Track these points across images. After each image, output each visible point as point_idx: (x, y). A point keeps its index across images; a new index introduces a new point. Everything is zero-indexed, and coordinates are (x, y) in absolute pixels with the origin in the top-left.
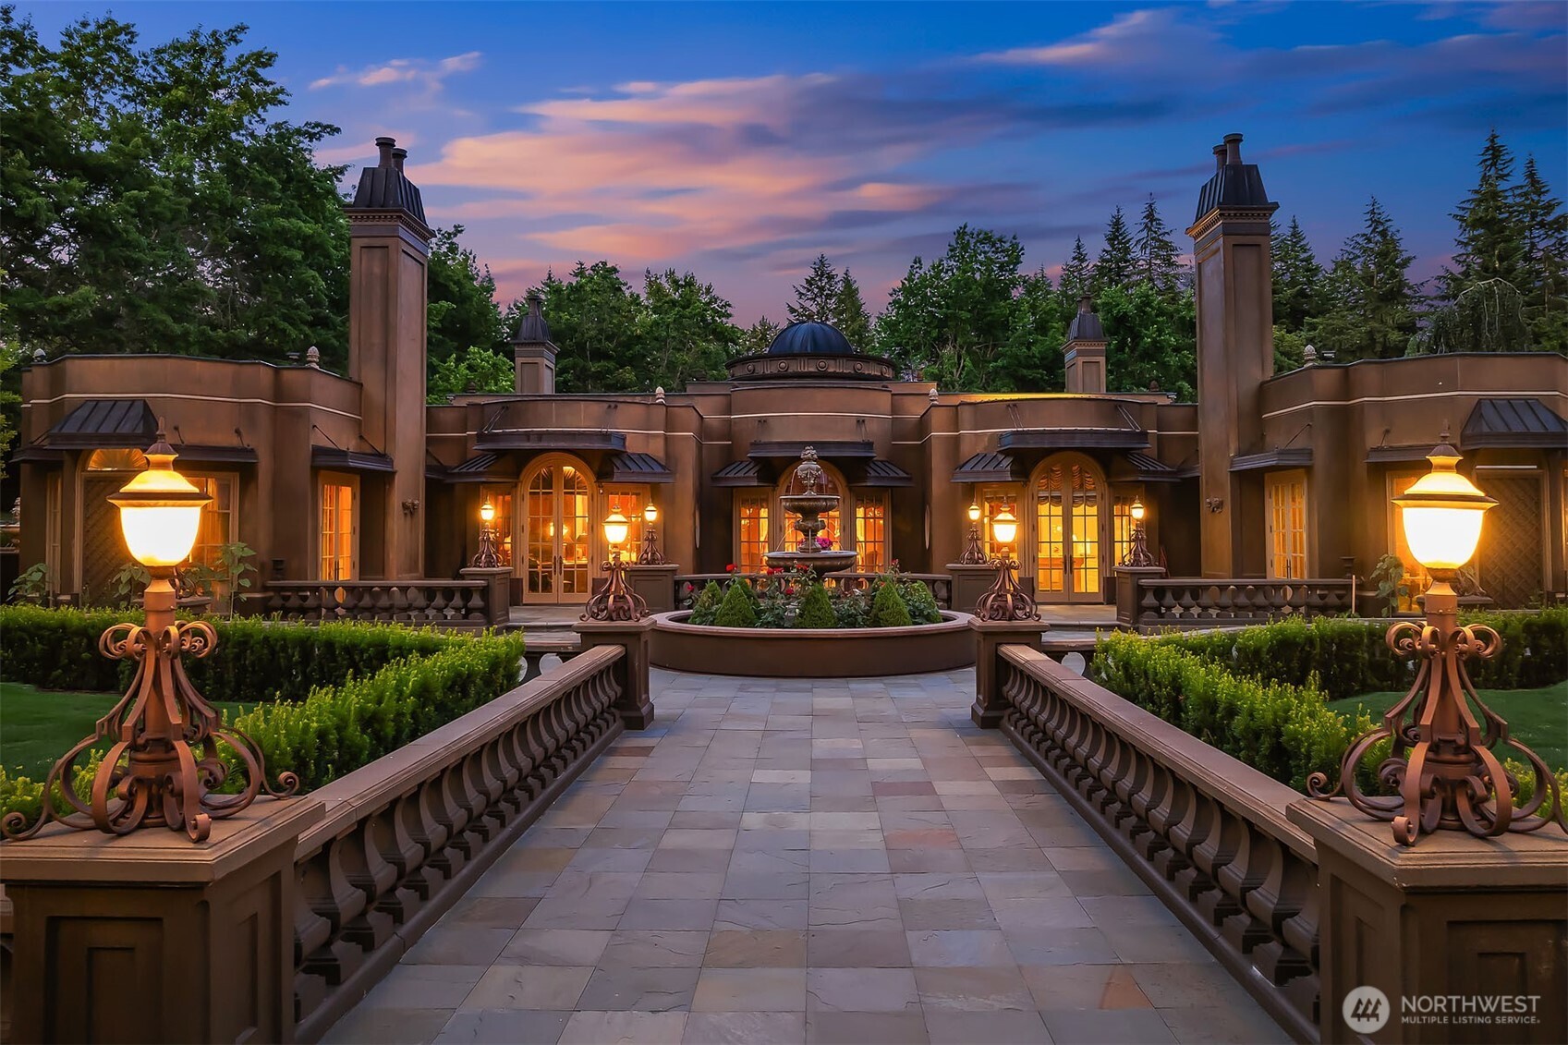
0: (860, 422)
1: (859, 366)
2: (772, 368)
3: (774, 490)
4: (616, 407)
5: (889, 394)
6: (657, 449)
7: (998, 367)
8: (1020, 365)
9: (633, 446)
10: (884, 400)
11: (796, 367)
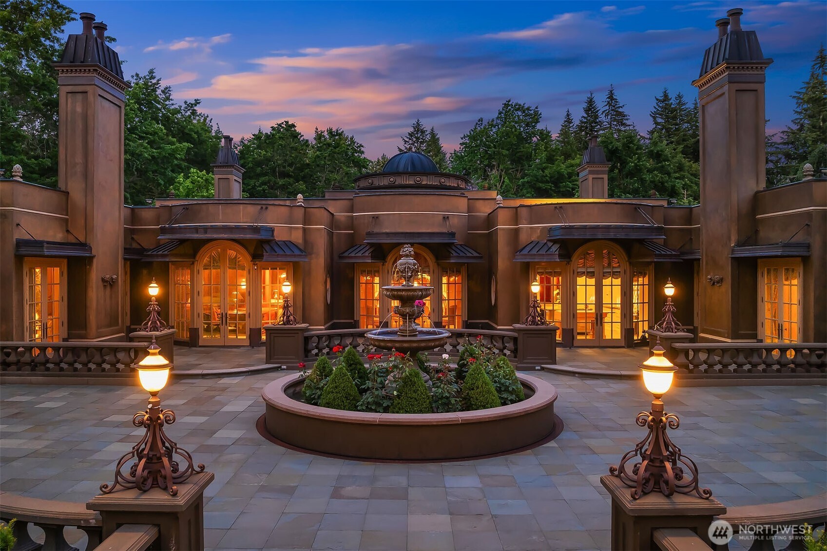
0: (446, 218)
1: (443, 180)
2: (385, 181)
3: (383, 265)
4: (267, 208)
5: (466, 200)
6: (297, 237)
7: (524, 182)
8: (537, 180)
9: (279, 236)
10: (463, 203)
11: (400, 181)
